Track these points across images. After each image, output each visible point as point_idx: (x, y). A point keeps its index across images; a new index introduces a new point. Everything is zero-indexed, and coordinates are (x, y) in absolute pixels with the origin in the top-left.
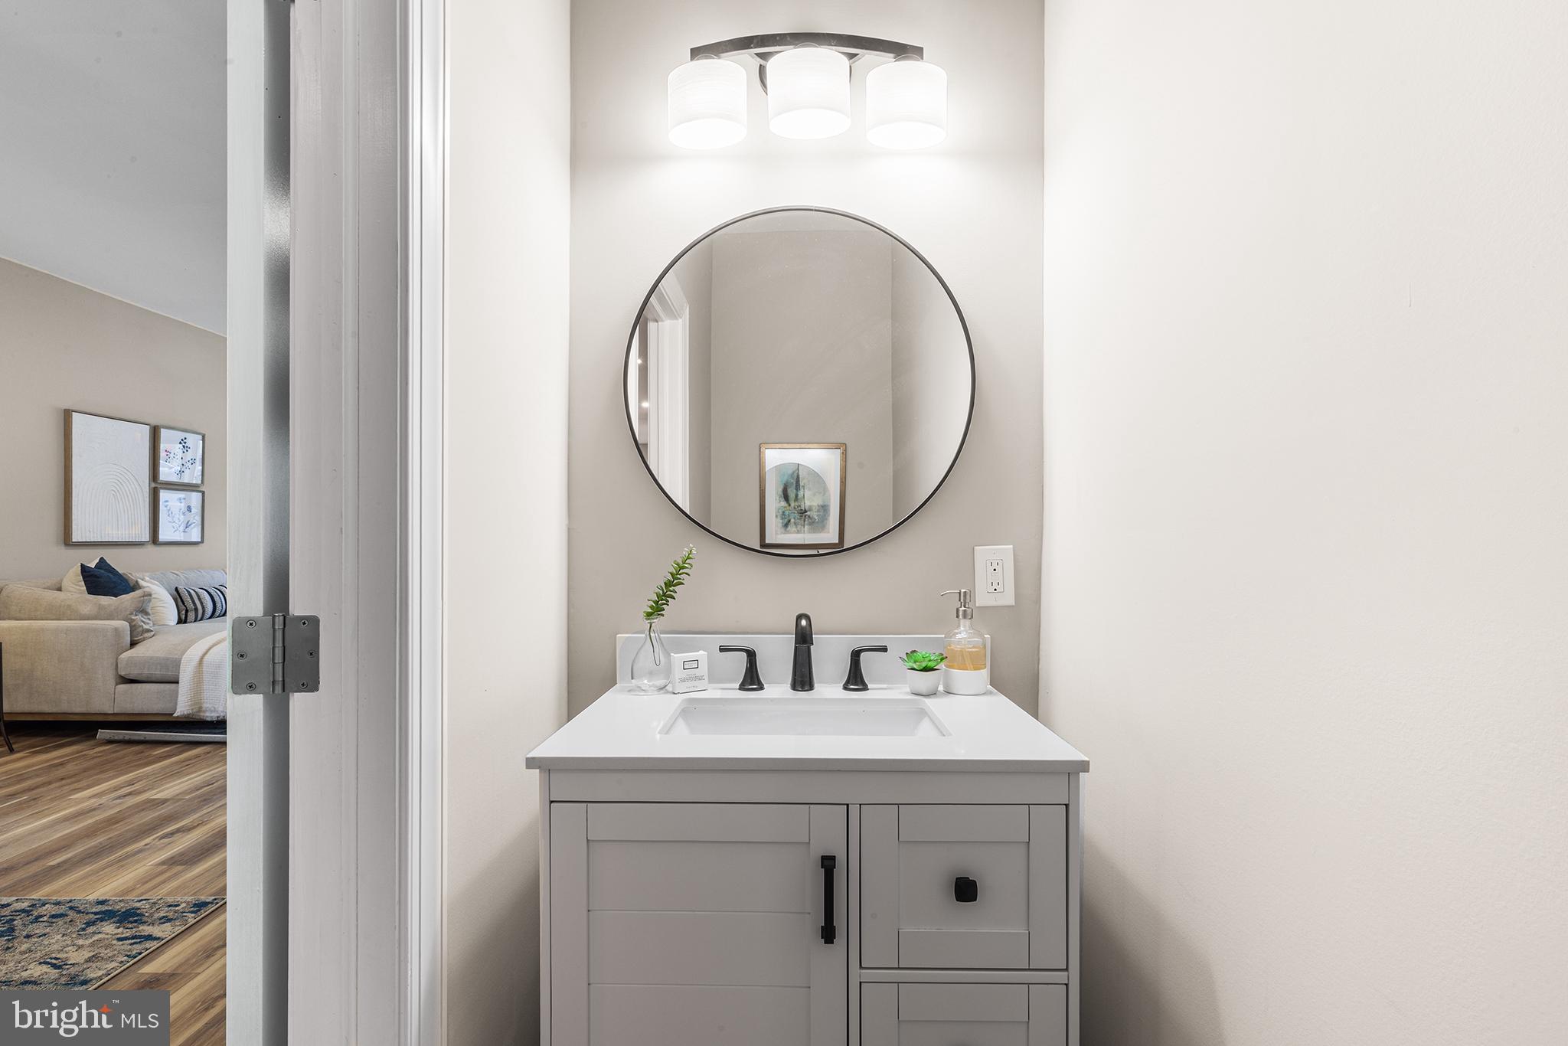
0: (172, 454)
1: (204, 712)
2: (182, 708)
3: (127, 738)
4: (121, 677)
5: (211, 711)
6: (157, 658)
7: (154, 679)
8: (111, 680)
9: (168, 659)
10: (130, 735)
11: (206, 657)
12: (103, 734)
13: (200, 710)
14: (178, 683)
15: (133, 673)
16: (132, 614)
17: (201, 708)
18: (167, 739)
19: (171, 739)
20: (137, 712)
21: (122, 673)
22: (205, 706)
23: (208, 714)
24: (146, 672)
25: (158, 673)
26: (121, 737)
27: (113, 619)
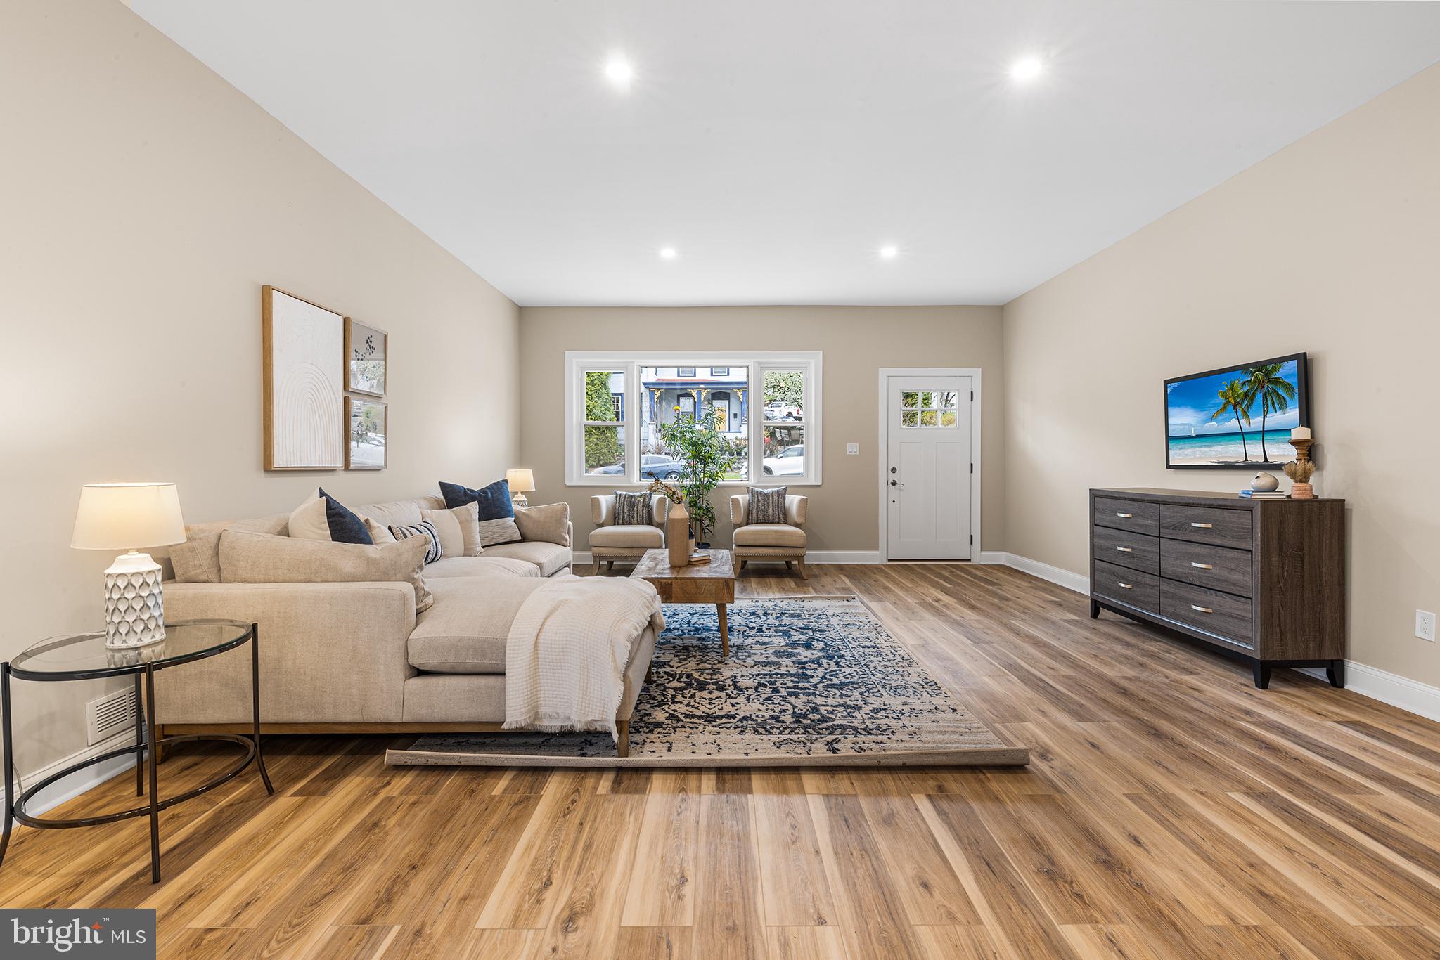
0: (361, 355)
1: (541, 719)
2: (515, 717)
3: (430, 760)
4: (412, 667)
5: (551, 718)
6: (466, 638)
7: (460, 670)
8: (399, 671)
9: (482, 641)
10: (436, 758)
12: (393, 755)
13: (537, 716)
14: (504, 674)
15: (431, 661)
16: (414, 571)
17: (537, 714)
19: (497, 763)
20: (437, 720)
21: (416, 662)
22: (542, 710)
23: (547, 723)
24: (452, 659)
25: (470, 660)
27: (388, 580)
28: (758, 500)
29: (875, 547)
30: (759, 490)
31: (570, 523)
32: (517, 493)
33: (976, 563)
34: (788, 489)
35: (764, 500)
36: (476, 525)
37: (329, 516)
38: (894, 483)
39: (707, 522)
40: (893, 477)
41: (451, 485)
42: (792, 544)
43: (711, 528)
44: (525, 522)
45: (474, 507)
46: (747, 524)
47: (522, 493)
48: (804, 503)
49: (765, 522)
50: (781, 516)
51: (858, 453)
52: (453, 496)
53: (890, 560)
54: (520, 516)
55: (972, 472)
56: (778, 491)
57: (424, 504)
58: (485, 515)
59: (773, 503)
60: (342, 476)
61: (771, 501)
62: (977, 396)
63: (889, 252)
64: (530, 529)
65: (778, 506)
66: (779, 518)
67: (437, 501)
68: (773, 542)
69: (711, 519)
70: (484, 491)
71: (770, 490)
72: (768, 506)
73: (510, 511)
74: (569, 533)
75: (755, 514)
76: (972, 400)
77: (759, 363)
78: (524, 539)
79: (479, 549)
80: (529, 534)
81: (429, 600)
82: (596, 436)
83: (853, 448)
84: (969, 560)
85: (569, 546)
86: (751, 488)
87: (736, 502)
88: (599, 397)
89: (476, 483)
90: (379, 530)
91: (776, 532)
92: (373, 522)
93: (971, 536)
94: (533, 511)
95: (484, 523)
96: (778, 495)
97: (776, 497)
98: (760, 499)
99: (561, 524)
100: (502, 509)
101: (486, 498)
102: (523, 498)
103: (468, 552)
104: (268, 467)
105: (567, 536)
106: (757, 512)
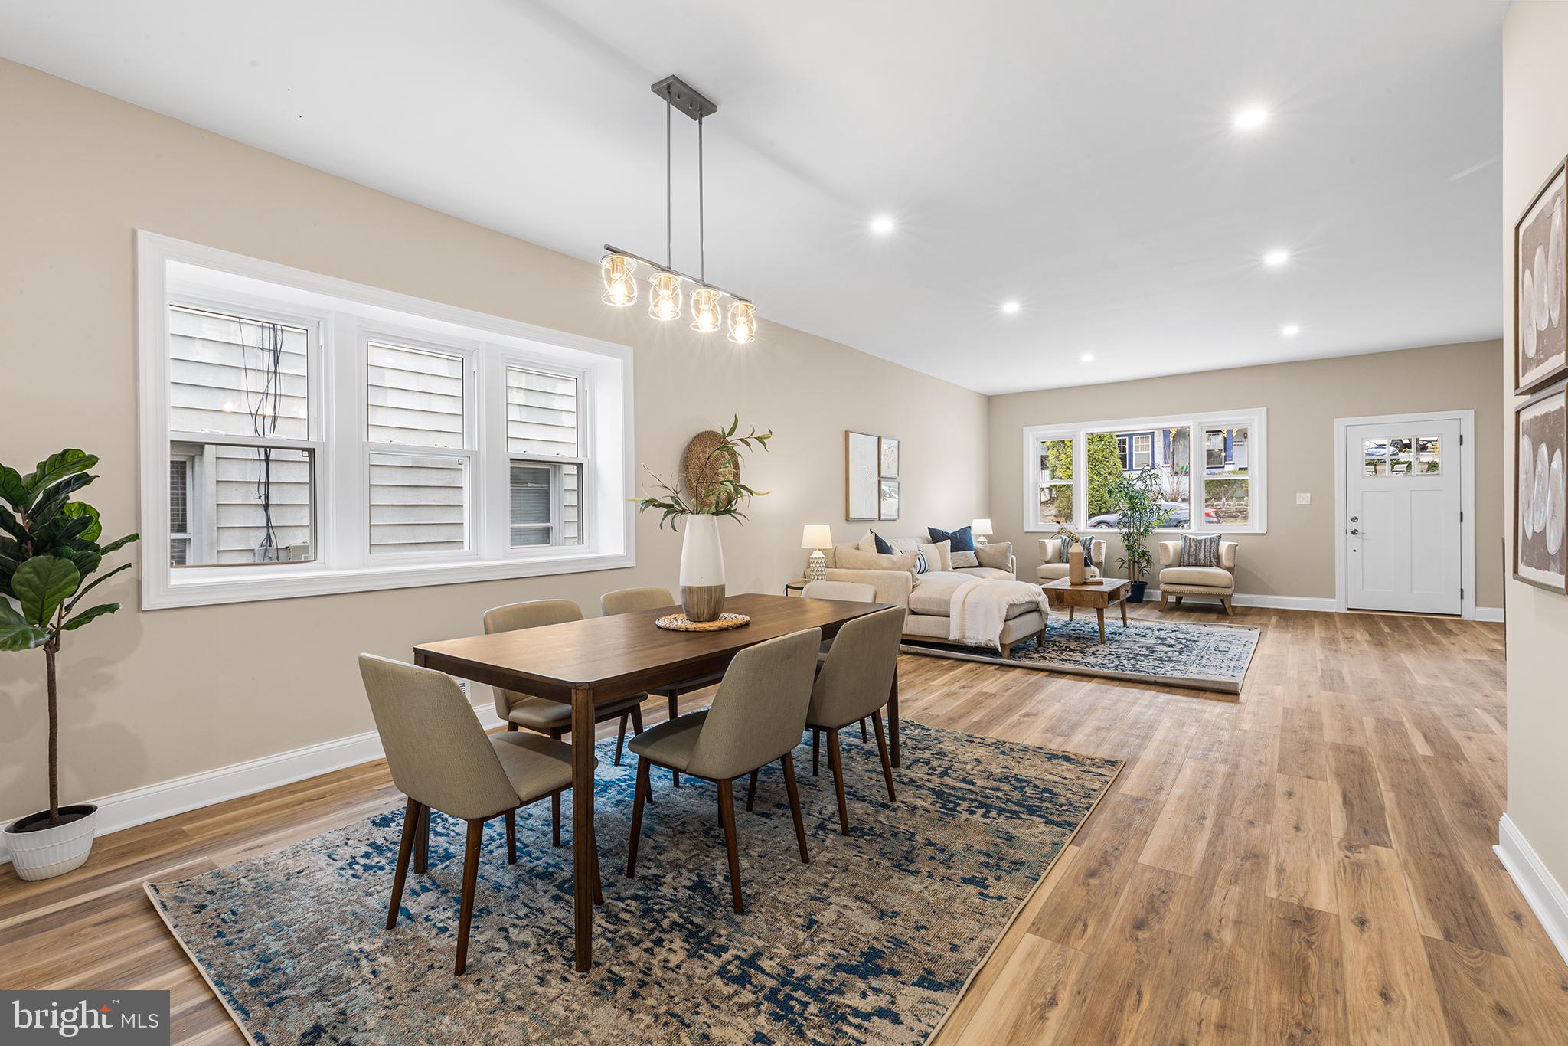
0: (887, 456)
1: (966, 639)
2: (954, 636)
3: (919, 651)
4: (910, 609)
5: (971, 639)
6: (934, 598)
7: (933, 613)
9: (940, 600)
11: (966, 600)
13: (964, 637)
14: (950, 616)
15: (918, 607)
17: (964, 635)
18: (944, 655)
19: (947, 655)
20: (921, 635)
21: (912, 607)
22: (967, 634)
23: (968, 641)
24: (927, 607)
25: (935, 608)
26: (915, 651)
27: (899, 571)
28: (1190, 545)
29: (1331, 594)
30: (1192, 537)
31: (1014, 557)
32: (980, 536)
33: (1466, 619)
34: (1222, 536)
35: (1196, 545)
36: (949, 554)
37: (876, 542)
38: (1354, 533)
39: (1144, 564)
40: (1352, 526)
41: (935, 529)
42: (1216, 584)
43: (1148, 569)
44: (982, 555)
45: (948, 543)
46: (1180, 566)
47: (984, 536)
48: (1233, 549)
49: (1196, 565)
50: (1213, 560)
51: (1309, 503)
52: (936, 536)
53: (1349, 609)
54: (979, 550)
55: (1461, 521)
56: (1211, 538)
57: (919, 540)
58: (955, 548)
59: (1205, 548)
60: (877, 523)
61: (1203, 547)
62: (1469, 440)
63: (1290, 330)
64: (984, 559)
65: (1210, 551)
66: (1211, 561)
67: (927, 539)
68: (1197, 581)
69: (1149, 561)
70: (955, 533)
71: (1203, 537)
72: (1200, 551)
73: (972, 546)
74: (1012, 563)
75: (1186, 558)
76: (1461, 444)
77: (1199, 423)
78: (980, 565)
79: (951, 569)
80: (984, 562)
81: (918, 582)
82: (1098, 483)
83: (1304, 498)
84: (1460, 616)
85: (1013, 572)
86: (1185, 535)
87: (1165, 548)
88: (1101, 440)
89: (950, 528)
90: (896, 550)
91: (1200, 572)
92: (893, 546)
93: (1462, 590)
94: (988, 547)
95: (954, 553)
96: (1211, 542)
97: (1208, 543)
98: (1192, 544)
99: (1007, 557)
100: (966, 545)
101: (956, 538)
102: (984, 539)
103: (944, 569)
104: (848, 520)
105: (1010, 565)
106: (1189, 556)
